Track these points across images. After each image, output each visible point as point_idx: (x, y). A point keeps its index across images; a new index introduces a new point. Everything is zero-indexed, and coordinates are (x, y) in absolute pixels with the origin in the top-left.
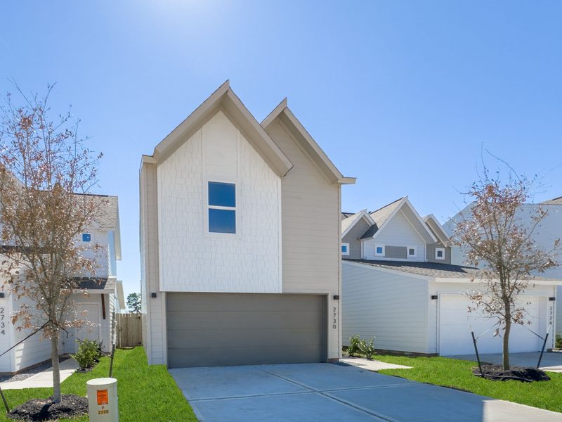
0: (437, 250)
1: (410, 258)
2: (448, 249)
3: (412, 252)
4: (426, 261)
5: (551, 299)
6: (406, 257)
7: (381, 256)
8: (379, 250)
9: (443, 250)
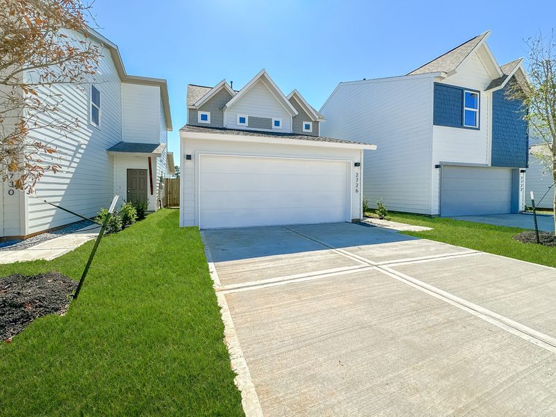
0: (305, 123)
1: (275, 129)
2: (316, 123)
3: (277, 123)
4: (292, 132)
5: (356, 165)
6: (271, 128)
7: (245, 126)
8: (242, 120)
9: (311, 124)
